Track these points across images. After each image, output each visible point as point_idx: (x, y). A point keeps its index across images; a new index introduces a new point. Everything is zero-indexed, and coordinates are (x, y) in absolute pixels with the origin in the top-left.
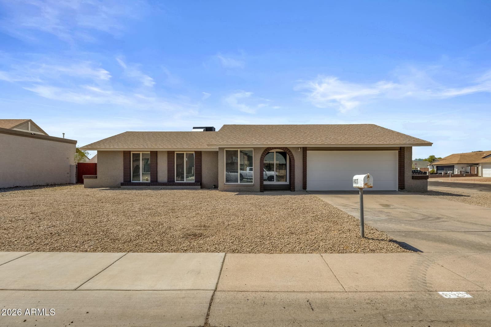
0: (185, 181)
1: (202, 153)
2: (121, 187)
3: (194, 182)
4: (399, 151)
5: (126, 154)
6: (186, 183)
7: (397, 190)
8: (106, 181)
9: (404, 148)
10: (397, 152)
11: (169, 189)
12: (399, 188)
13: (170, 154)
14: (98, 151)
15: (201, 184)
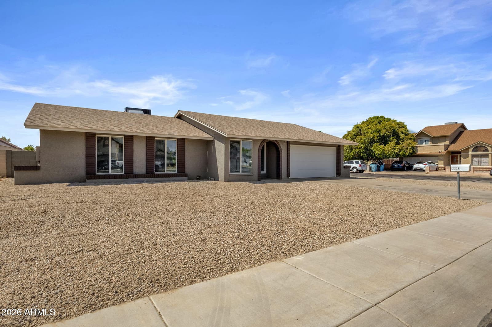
0: (166, 172)
1: (186, 141)
2: (87, 180)
3: (176, 173)
4: (337, 148)
5: (89, 137)
6: (166, 174)
7: (336, 176)
8: (57, 173)
9: (341, 145)
10: (336, 148)
11: (147, 182)
12: (337, 175)
13: (149, 140)
14: (40, 130)
15: (186, 175)
